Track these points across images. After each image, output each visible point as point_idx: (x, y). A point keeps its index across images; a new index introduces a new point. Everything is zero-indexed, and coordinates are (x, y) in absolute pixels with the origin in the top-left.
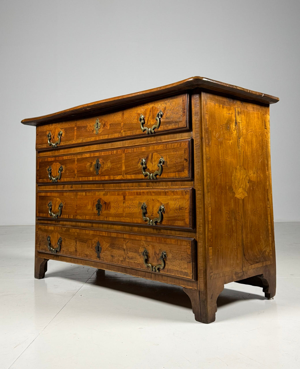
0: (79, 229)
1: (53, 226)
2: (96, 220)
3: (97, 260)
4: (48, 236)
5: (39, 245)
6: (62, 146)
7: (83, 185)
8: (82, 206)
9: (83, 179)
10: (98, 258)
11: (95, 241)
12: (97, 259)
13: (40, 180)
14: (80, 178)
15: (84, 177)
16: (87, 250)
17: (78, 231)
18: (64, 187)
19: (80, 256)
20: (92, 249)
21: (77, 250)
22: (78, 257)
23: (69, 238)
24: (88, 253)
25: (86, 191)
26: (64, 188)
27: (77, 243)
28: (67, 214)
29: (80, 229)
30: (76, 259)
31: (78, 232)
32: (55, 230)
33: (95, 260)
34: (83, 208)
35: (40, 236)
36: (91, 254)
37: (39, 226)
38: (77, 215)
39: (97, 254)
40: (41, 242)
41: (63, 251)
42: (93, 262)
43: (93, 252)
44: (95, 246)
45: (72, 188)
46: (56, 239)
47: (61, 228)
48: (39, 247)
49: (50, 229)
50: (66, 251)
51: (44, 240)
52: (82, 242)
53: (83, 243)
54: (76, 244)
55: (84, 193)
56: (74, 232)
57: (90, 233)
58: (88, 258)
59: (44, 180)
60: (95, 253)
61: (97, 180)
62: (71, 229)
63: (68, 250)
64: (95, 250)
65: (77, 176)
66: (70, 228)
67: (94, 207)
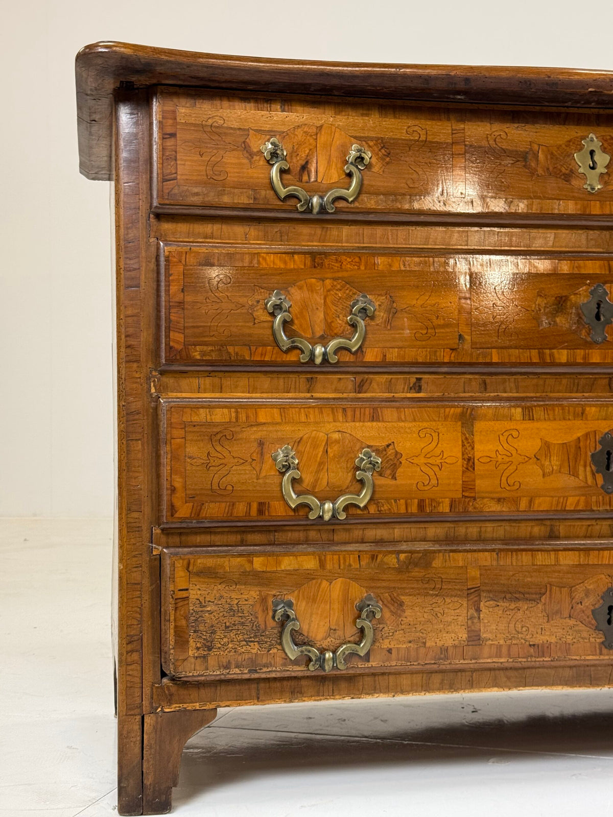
0: (493, 550)
1: (313, 554)
2: (593, 511)
3: (602, 657)
4: (270, 600)
5: (198, 649)
6: (368, 212)
7: (488, 379)
8: (508, 459)
9: (509, 355)
10: (605, 651)
11: (591, 587)
12: (601, 654)
13: (198, 348)
14: (494, 351)
15: (516, 348)
16: (546, 626)
17: (486, 559)
18: (360, 388)
19: (500, 657)
20: (572, 622)
21: (483, 636)
22: (487, 660)
23: (427, 595)
24: (553, 640)
25: (528, 404)
26: (365, 388)
27: (478, 610)
28: (414, 498)
29: (501, 550)
30: (459, 674)
31: (488, 563)
32: (329, 566)
33: (588, 658)
34: (513, 468)
35: (209, 609)
36: (569, 641)
37: (199, 561)
38: (475, 499)
39: (600, 636)
40: (214, 632)
41: (390, 651)
42: (568, 670)
43: (579, 631)
44: (593, 608)
45: (419, 391)
46: (336, 606)
47: (374, 557)
48: (204, 657)
49: (288, 568)
50: (408, 649)
51: (243, 624)
52: (518, 599)
53: (519, 604)
54: (472, 612)
55: (519, 410)
56: (461, 564)
57: (562, 562)
58: (547, 659)
59: (231, 349)
60: (592, 631)
61: (594, 361)
62: (441, 554)
63: (425, 643)
64: (594, 622)
65: (473, 343)
66: (434, 552)
67: (582, 463)
